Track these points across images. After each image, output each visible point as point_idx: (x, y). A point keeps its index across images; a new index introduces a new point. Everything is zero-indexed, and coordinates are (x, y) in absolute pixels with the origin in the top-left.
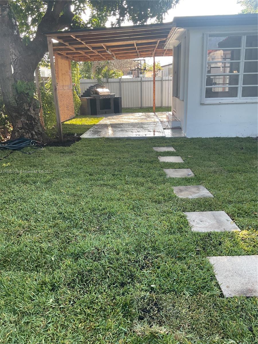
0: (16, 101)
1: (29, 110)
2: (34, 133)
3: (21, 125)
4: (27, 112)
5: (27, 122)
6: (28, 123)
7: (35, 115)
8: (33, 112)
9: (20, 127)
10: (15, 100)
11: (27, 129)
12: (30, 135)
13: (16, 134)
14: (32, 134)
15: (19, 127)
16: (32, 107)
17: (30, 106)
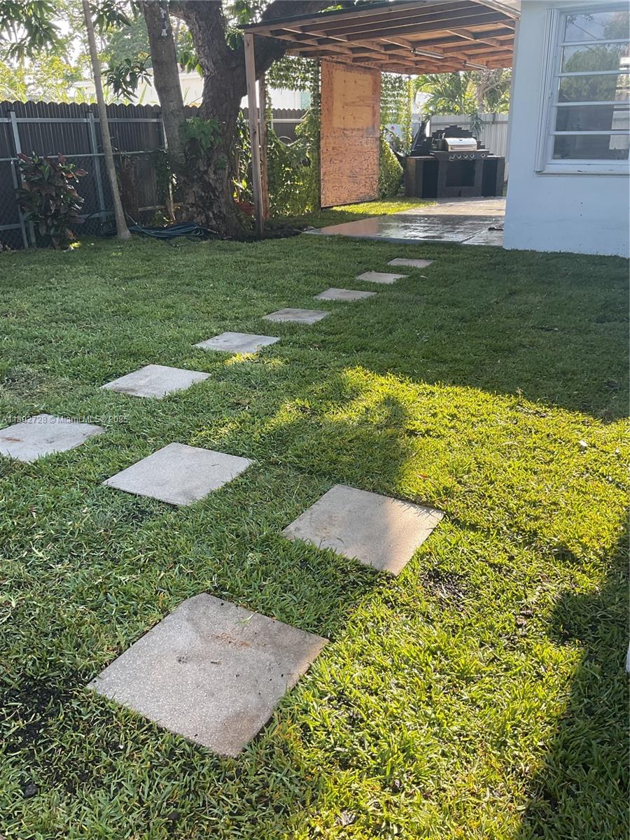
0: (186, 155)
1: (206, 172)
2: (211, 215)
3: (194, 198)
4: (203, 176)
5: (203, 194)
6: (203, 197)
7: (216, 181)
8: (212, 176)
9: (192, 204)
10: (184, 152)
11: (200, 207)
12: (203, 217)
13: (184, 215)
14: (207, 217)
15: (190, 202)
16: (212, 166)
17: (209, 166)
